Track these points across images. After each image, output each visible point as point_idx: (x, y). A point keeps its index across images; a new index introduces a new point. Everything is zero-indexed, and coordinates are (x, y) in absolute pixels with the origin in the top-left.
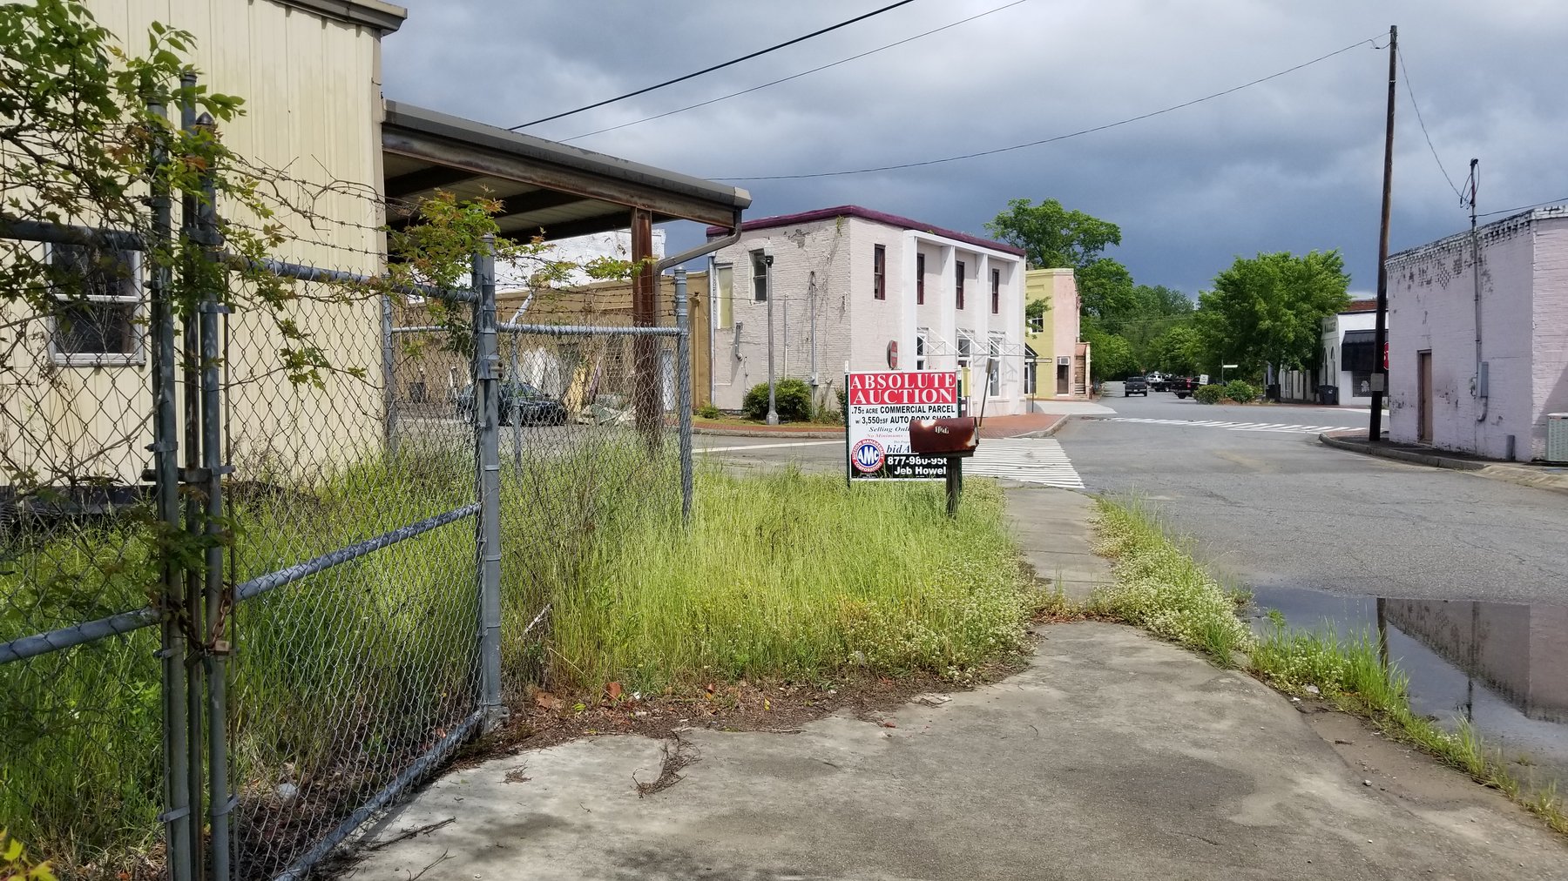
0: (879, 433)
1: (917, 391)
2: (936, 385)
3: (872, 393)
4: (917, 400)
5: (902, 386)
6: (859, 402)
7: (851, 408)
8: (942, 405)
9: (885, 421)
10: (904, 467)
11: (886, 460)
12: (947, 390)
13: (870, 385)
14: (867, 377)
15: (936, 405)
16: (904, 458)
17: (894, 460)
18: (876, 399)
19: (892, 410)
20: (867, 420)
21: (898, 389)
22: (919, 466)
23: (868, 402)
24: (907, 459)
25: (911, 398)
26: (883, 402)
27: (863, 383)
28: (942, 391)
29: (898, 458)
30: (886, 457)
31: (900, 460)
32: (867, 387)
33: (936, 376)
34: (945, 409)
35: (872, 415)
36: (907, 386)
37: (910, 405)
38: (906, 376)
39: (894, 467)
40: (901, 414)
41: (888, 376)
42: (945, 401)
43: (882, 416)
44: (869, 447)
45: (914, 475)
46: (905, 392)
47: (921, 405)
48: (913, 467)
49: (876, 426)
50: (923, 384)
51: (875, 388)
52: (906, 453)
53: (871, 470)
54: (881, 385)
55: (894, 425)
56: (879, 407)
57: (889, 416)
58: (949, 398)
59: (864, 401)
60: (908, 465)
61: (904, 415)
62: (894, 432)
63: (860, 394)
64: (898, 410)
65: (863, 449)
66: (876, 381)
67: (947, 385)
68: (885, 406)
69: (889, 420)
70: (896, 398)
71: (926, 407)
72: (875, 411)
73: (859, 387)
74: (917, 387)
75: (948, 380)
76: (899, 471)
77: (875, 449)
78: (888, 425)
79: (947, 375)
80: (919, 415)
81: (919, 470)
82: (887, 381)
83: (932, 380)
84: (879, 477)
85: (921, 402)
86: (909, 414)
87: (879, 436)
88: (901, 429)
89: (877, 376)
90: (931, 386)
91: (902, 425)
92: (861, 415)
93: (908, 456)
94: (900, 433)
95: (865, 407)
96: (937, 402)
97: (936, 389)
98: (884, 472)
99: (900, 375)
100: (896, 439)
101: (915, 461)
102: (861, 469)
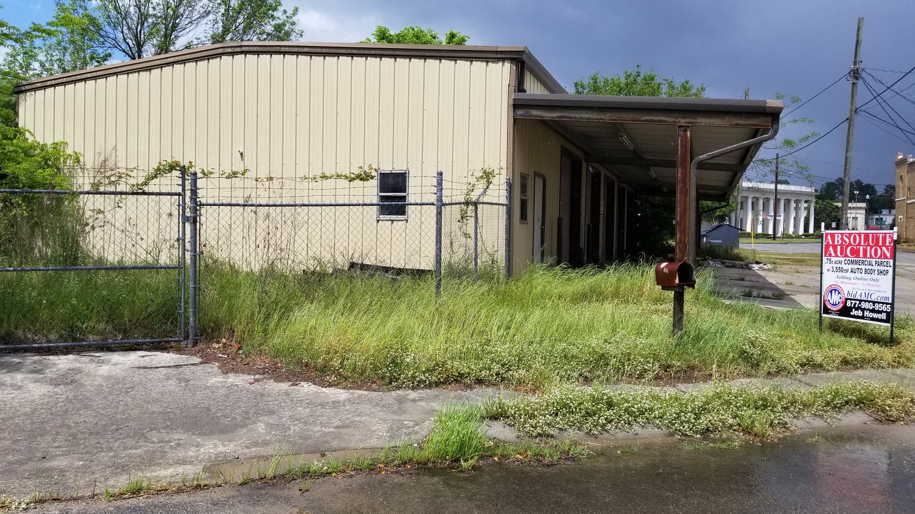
0: (843, 280)
1: (869, 248)
2: (880, 244)
3: (839, 246)
4: (868, 256)
5: (859, 244)
6: (830, 255)
7: (825, 259)
8: (883, 260)
9: (847, 271)
10: (857, 309)
11: (846, 302)
12: (887, 248)
13: (838, 241)
14: (836, 235)
15: (880, 260)
16: (858, 302)
17: (851, 303)
18: (841, 253)
19: (852, 262)
20: (835, 270)
21: (857, 246)
22: (867, 310)
23: (837, 256)
24: (860, 303)
25: (865, 256)
26: (846, 256)
27: (833, 240)
28: (884, 248)
29: (854, 302)
30: (847, 299)
31: (855, 304)
32: (836, 243)
33: (881, 235)
34: (885, 264)
35: (839, 265)
36: (862, 244)
37: (864, 259)
38: (862, 235)
39: (850, 309)
40: (858, 266)
41: (850, 234)
42: (886, 257)
43: (845, 267)
44: (835, 290)
45: (863, 317)
46: (861, 248)
47: (871, 260)
48: (863, 310)
49: (841, 274)
50: (873, 243)
51: (841, 245)
52: (859, 298)
53: (836, 309)
54: (846, 242)
55: (853, 275)
56: (843, 259)
57: (849, 267)
58: (888, 255)
59: (833, 255)
60: (859, 308)
61: (860, 267)
62: (852, 280)
63: (831, 248)
64: (856, 263)
65: (831, 292)
66: (842, 239)
67: (887, 244)
68: (847, 259)
69: (850, 271)
70: (855, 253)
71: (874, 260)
72: (840, 262)
73: (831, 243)
74: (869, 245)
75: (887, 241)
76: (854, 312)
77: (839, 293)
78: (849, 274)
79: (888, 235)
80: (870, 267)
81: (867, 313)
82: (849, 239)
83: (878, 239)
84: (839, 315)
85: (871, 257)
86: (863, 267)
87: (842, 282)
88: (859, 279)
89: (842, 234)
90: (877, 244)
91: (858, 275)
92: (831, 265)
93: (861, 301)
94: (856, 281)
95: (834, 259)
96: (880, 258)
97: (879, 246)
98: (844, 312)
99: (858, 234)
100: (855, 286)
101: (866, 305)
102: (829, 307)
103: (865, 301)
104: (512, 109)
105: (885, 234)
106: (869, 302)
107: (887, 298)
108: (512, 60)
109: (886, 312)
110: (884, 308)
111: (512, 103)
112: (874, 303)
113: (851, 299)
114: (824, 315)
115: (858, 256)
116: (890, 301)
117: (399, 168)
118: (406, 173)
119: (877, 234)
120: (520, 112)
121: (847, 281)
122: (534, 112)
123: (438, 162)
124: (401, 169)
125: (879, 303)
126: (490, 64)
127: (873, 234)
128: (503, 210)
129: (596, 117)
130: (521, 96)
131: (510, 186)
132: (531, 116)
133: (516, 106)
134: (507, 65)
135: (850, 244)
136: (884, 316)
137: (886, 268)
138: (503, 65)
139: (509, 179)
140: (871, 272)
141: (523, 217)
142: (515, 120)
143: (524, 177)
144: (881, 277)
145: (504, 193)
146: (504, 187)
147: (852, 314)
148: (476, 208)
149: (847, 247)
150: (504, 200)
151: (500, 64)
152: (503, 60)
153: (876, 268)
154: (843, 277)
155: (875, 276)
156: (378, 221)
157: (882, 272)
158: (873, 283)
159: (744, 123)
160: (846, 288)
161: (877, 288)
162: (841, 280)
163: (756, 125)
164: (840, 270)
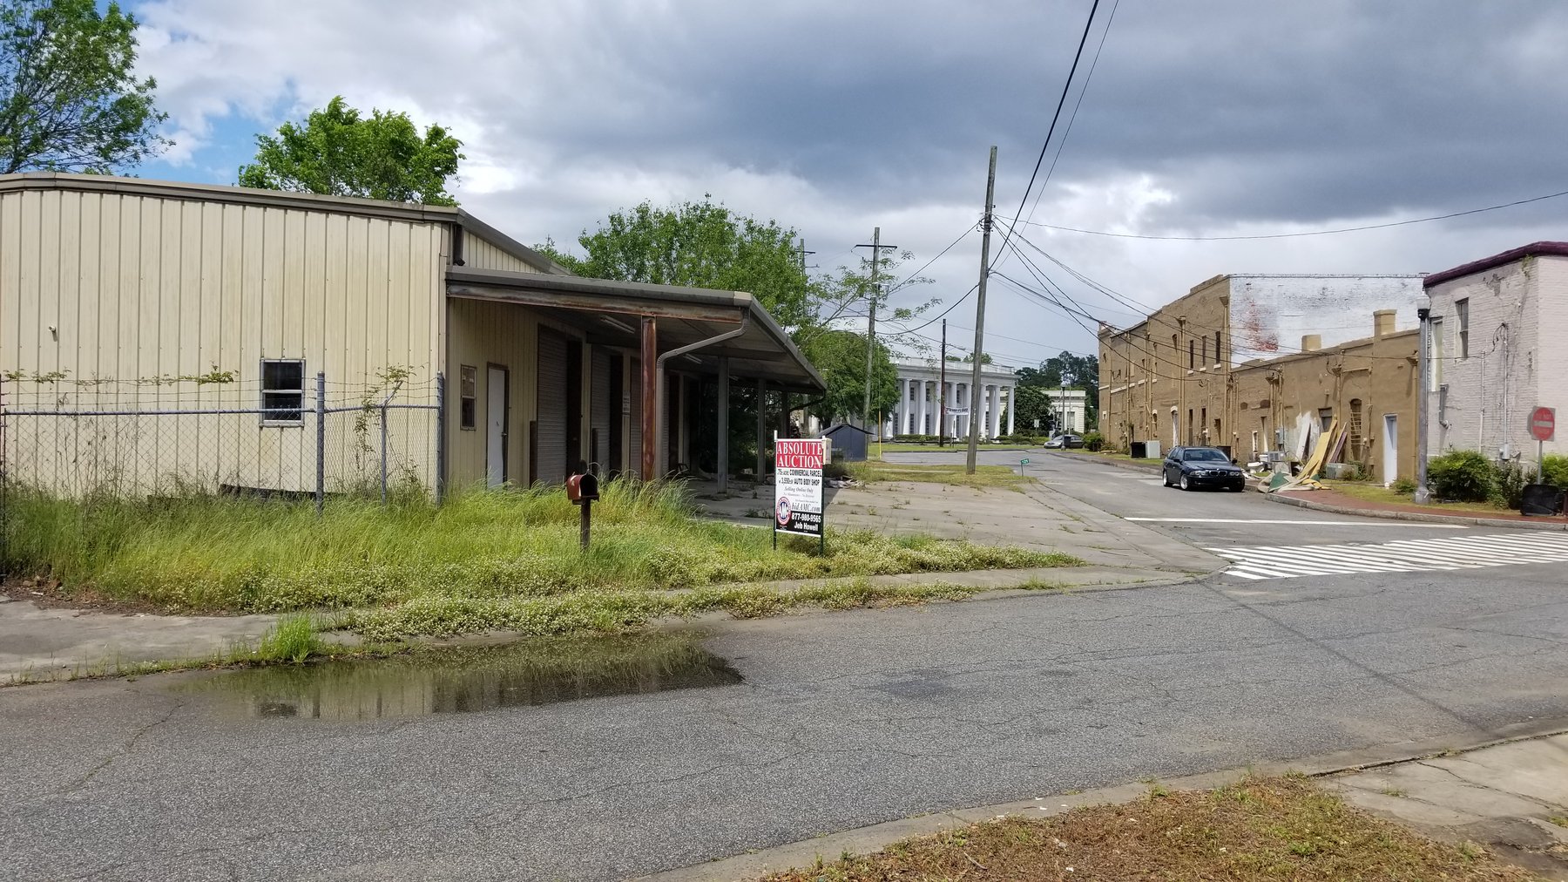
1: (806, 458)
3: (786, 457)
4: (806, 466)
5: (799, 454)
7: (777, 470)
8: (815, 471)
9: (792, 482)
10: (798, 522)
11: (791, 515)
12: (818, 456)
13: (786, 450)
14: (784, 444)
16: (799, 514)
17: (795, 516)
18: (788, 463)
19: (796, 473)
20: (783, 481)
22: (806, 522)
23: (785, 466)
24: (800, 516)
25: (804, 465)
26: (791, 466)
27: (783, 451)
28: (816, 458)
29: (796, 514)
30: (792, 512)
31: (797, 516)
34: (817, 474)
35: (787, 477)
37: (803, 470)
38: (801, 444)
39: (795, 522)
40: (798, 477)
41: (793, 443)
42: (817, 467)
44: (784, 503)
45: (802, 531)
46: (801, 457)
47: (807, 470)
48: (802, 522)
49: (788, 485)
50: (808, 453)
51: (787, 454)
52: (800, 510)
53: (785, 523)
54: (790, 451)
55: (796, 486)
56: (788, 469)
57: (794, 478)
59: (782, 465)
60: (800, 520)
61: (800, 477)
62: (796, 493)
63: (781, 459)
64: (798, 473)
65: (781, 506)
66: (788, 448)
67: (818, 453)
68: (792, 469)
69: (794, 481)
70: (797, 462)
71: (810, 470)
72: (787, 473)
74: (806, 454)
75: (819, 449)
76: (797, 525)
77: (786, 506)
78: (794, 486)
80: (807, 477)
81: (807, 526)
82: (792, 447)
83: (811, 447)
84: (787, 529)
85: (808, 467)
86: (803, 477)
87: (789, 494)
88: (800, 490)
89: (788, 443)
90: (811, 454)
91: (800, 486)
92: (782, 476)
93: (801, 513)
94: (799, 493)
95: (783, 469)
96: (813, 468)
97: (813, 456)
98: (790, 525)
99: (799, 442)
100: (797, 498)
101: (805, 518)
102: (780, 521)
103: (804, 513)
104: (443, 285)
105: (817, 442)
106: (807, 513)
107: (818, 509)
108: (443, 224)
109: (818, 523)
110: (813, 518)
111: (443, 276)
112: (810, 514)
113: (795, 512)
114: (777, 530)
115: (799, 467)
116: (820, 512)
117: (291, 355)
118: (301, 363)
119: (811, 444)
120: (455, 289)
121: (791, 492)
122: (473, 290)
123: (346, 350)
124: (294, 357)
125: (814, 514)
126: (414, 226)
127: (808, 442)
128: (434, 414)
129: (548, 301)
130: (456, 269)
131: (443, 383)
132: (470, 295)
133: (450, 281)
134: (437, 229)
135: (793, 454)
136: (815, 528)
137: (817, 478)
138: (432, 228)
139: (442, 374)
140: (807, 482)
141: (468, 420)
142: (448, 299)
143: (467, 371)
144: (814, 487)
145: (435, 393)
146: (434, 384)
147: (795, 527)
148: (384, 414)
149: (792, 455)
150: (434, 402)
151: (428, 227)
152: (432, 222)
153: (810, 478)
154: (789, 489)
155: (810, 486)
156: (261, 428)
157: (816, 483)
158: (809, 494)
159: (713, 316)
160: (792, 500)
161: (811, 499)
162: (788, 492)
163: (725, 319)
164: (787, 481)
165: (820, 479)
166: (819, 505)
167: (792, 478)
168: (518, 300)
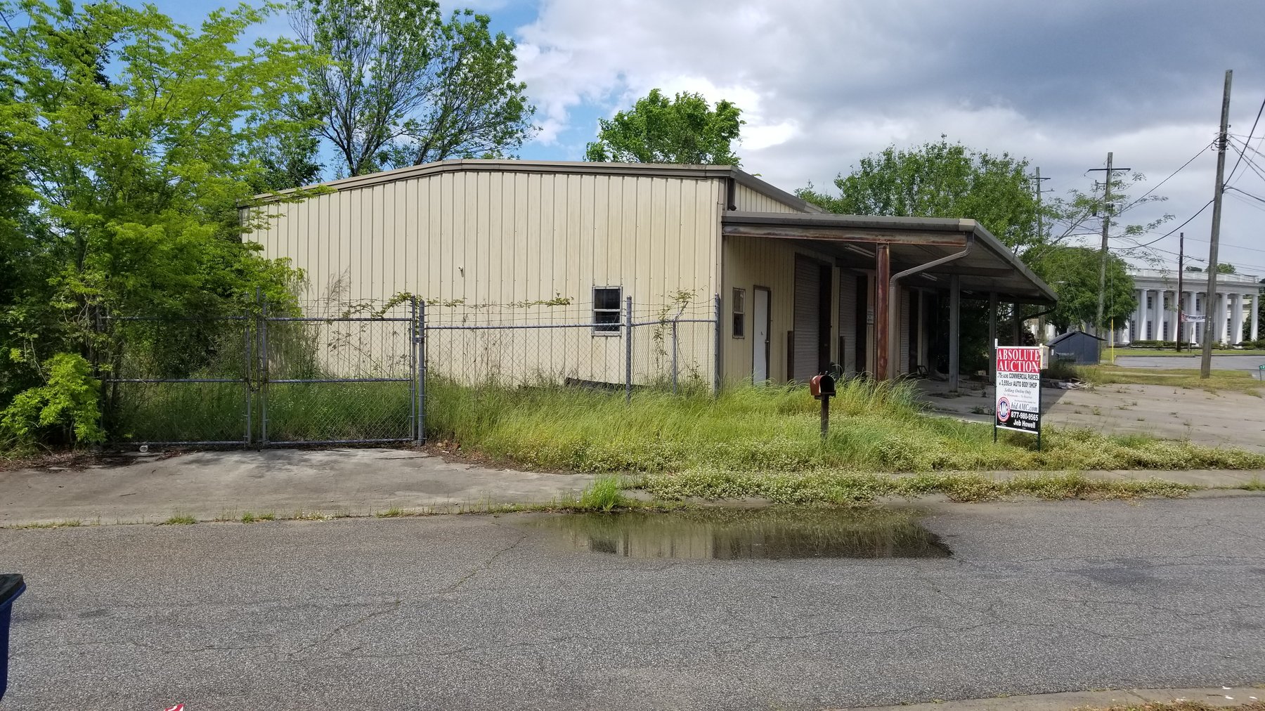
1: (1024, 363)
3: (1006, 362)
4: (1024, 370)
5: (1018, 360)
7: (997, 374)
8: (1033, 374)
9: (1011, 384)
10: (1017, 420)
11: (1010, 414)
12: (1036, 362)
13: (1005, 356)
14: (1004, 351)
15: (1031, 375)
16: (1018, 413)
17: (1014, 414)
19: (1015, 376)
20: (1004, 383)
22: (1024, 420)
23: (1005, 370)
24: (1019, 415)
25: (1022, 369)
26: (1010, 370)
27: (1003, 357)
28: (1034, 363)
30: (1011, 411)
31: (1016, 415)
34: (1034, 378)
35: (1006, 379)
37: (1022, 374)
38: (1020, 352)
39: (1013, 420)
40: (1017, 380)
41: (1012, 350)
43: (1010, 380)
44: (1004, 402)
45: (1020, 427)
46: (1020, 363)
48: (1021, 420)
49: (1007, 387)
50: (1026, 359)
51: (1007, 360)
52: (1019, 410)
53: (1004, 420)
54: (1009, 357)
55: (1015, 388)
56: (1008, 373)
58: (1036, 370)
59: (1002, 369)
60: (1019, 418)
61: (1019, 380)
62: (1015, 394)
63: (1001, 363)
64: (1017, 376)
65: (1001, 405)
66: (1008, 354)
67: (1036, 359)
68: (1011, 373)
69: (1013, 384)
70: (1016, 367)
71: (1027, 374)
72: (1008, 376)
73: (1001, 358)
74: (1024, 360)
75: (1036, 355)
76: (1016, 423)
77: (1006, 405)
78: (1013, 388)
80: (1025, 381)
81: (1024, 424)
82: (1012, 353)
83: (1029, 353)
84: (1007, 426)
85: (1026, 372)
86: (1021, 380)
87: (1008, 395)
88: (1018, 391)
89: (1008, 350)
90: (1029, 360)
91: (1018, 388)
92: (1002, 379)
93: (1020, 412)
94: (1018, 394)
95: (1003, 373)
96: (1031, 372)
97: (1031, 362)
98: (1010, 422)
99: (1018, 350)
100: (1017, 398)
101: (1023, 416)
102: (1000, 418)
103: (1023, 412)
104: (720, 226)
105: (1034, 350)
106: (1025, 412)
107: (1036, 408)
108: (720, 178)
109: (1035, 421)
110: (1031, 417)
111: (720, 220)
112: (1028, 413)
113: (1013, 411)
114: (997, 426)
115: (1017, 371)
116: (1038, 412)
117: (613, 284)
118: (619, 289)
119: (1029, 349)
120: (729, 229)
121: (1011, 393)
122: (742, 229)
123: (650, 278)
124: (615, 285)
125: (1031, 413)
126: (699, 182)
127: (1026, 349)
128: (713, 325)
129: (799, 234)
130: (730, 213)
131: (719, 302)
132: (739, 233)
133: (725, 223)
134: (716, 183)
135: (1013, 360)
136: (1033, 425)
137: (1035, 381)
138: (712, 183)
139: (718, 295)
140: (1025, 385)
141: (738, 330)
142: (724, 237)
143: (737, 294)
144: (1031, 389)
145: (713, 310)
146: (713, 303)
147: (1015, 424)
148: (674, 326)
149: (1011, 361)
150: (713, 317)
151: (709, 182)
152: (712, 178)
153: (1028, 381)
154: (1009, 390)
155: (1028, 389)
156: (593, 337)
157: (1033, 385)
158: (1027, 395)
159: (940, 241)
160: (1011, 400)
161: (1030, 400)
162: (1007, 393)
163: (952, 243)
164: (1007, 383)
165: (1038, 382)
166: (1037, 406)
167: (1012, 380)
168: (776, 235)
